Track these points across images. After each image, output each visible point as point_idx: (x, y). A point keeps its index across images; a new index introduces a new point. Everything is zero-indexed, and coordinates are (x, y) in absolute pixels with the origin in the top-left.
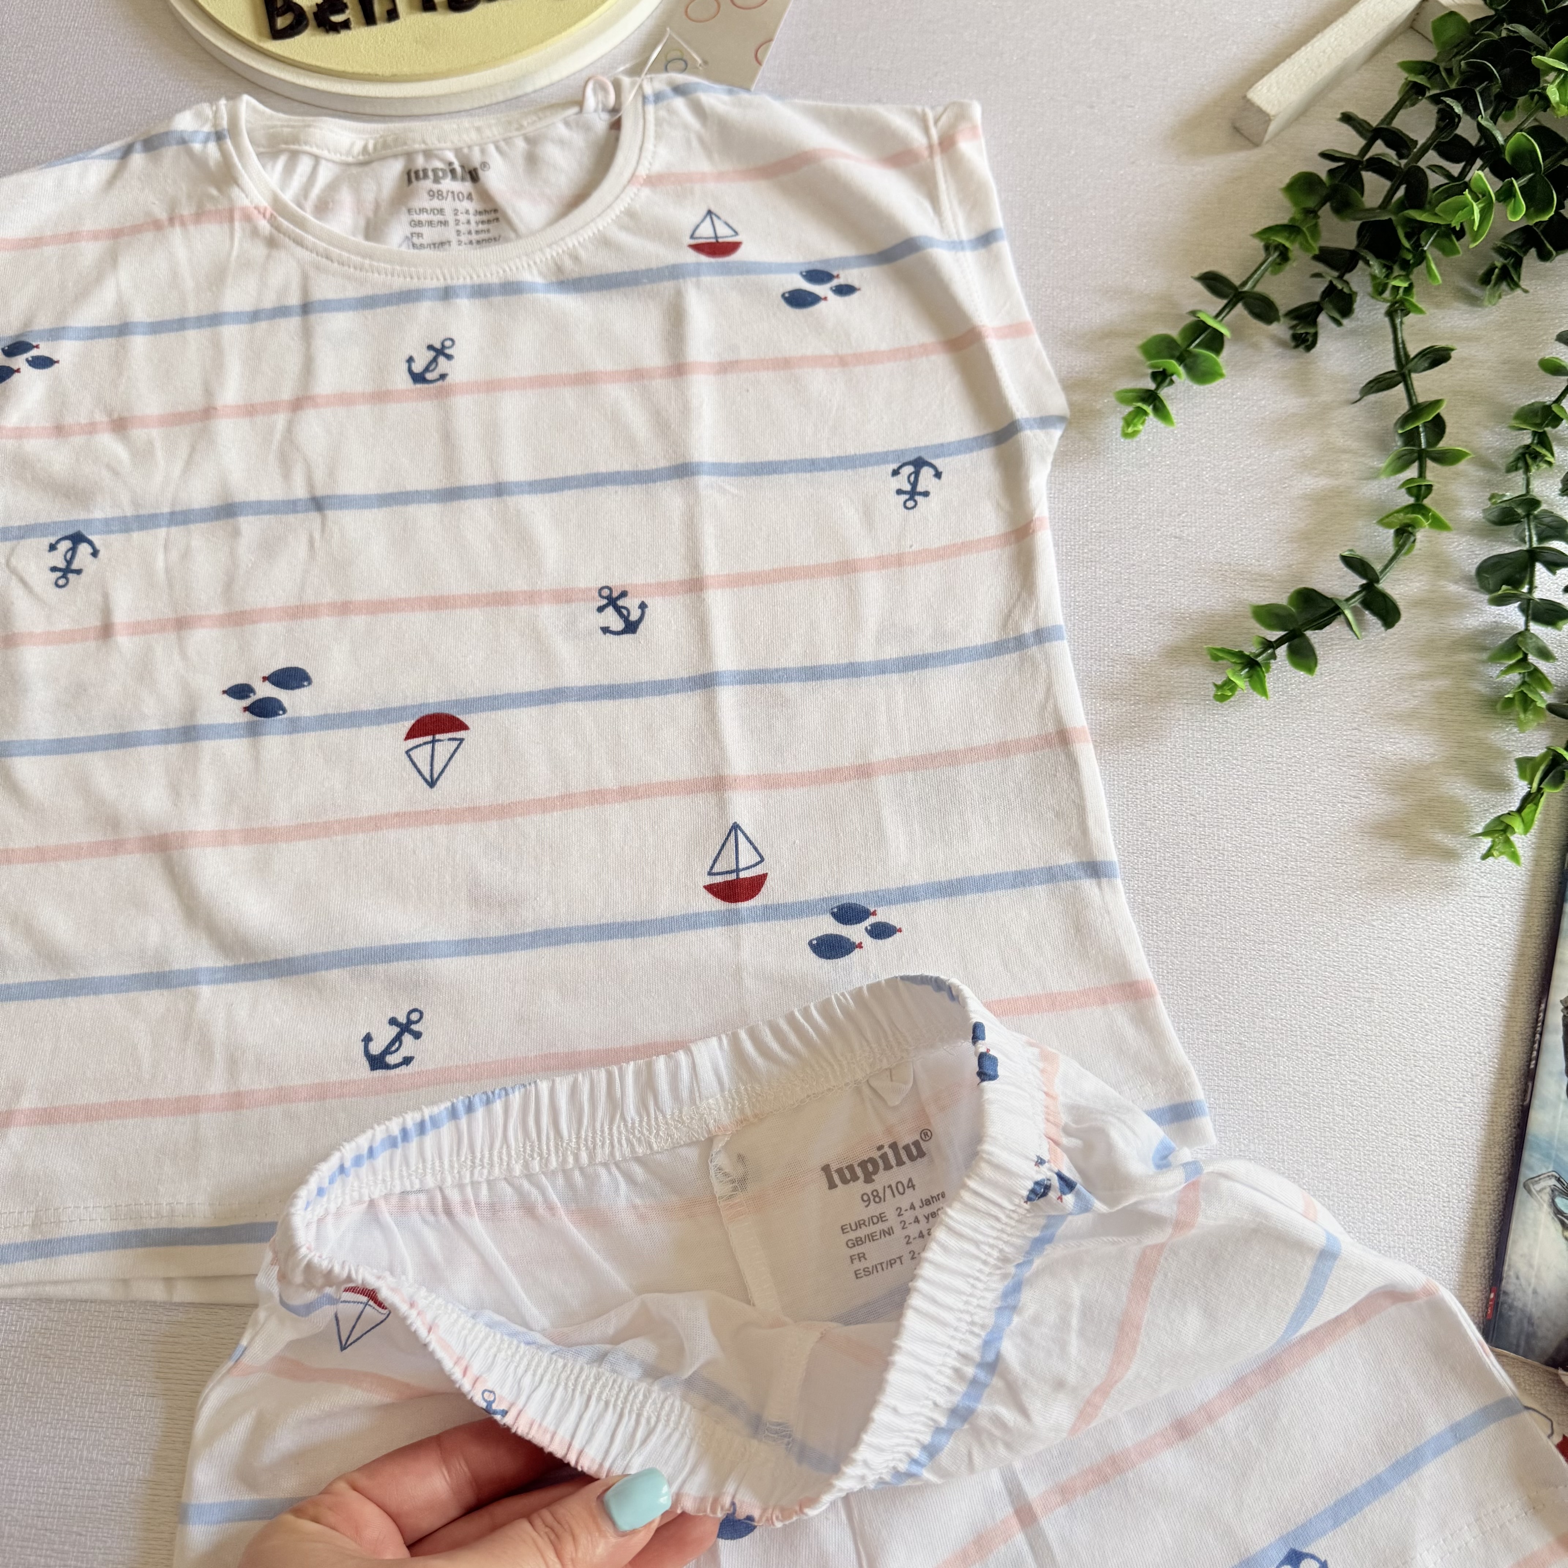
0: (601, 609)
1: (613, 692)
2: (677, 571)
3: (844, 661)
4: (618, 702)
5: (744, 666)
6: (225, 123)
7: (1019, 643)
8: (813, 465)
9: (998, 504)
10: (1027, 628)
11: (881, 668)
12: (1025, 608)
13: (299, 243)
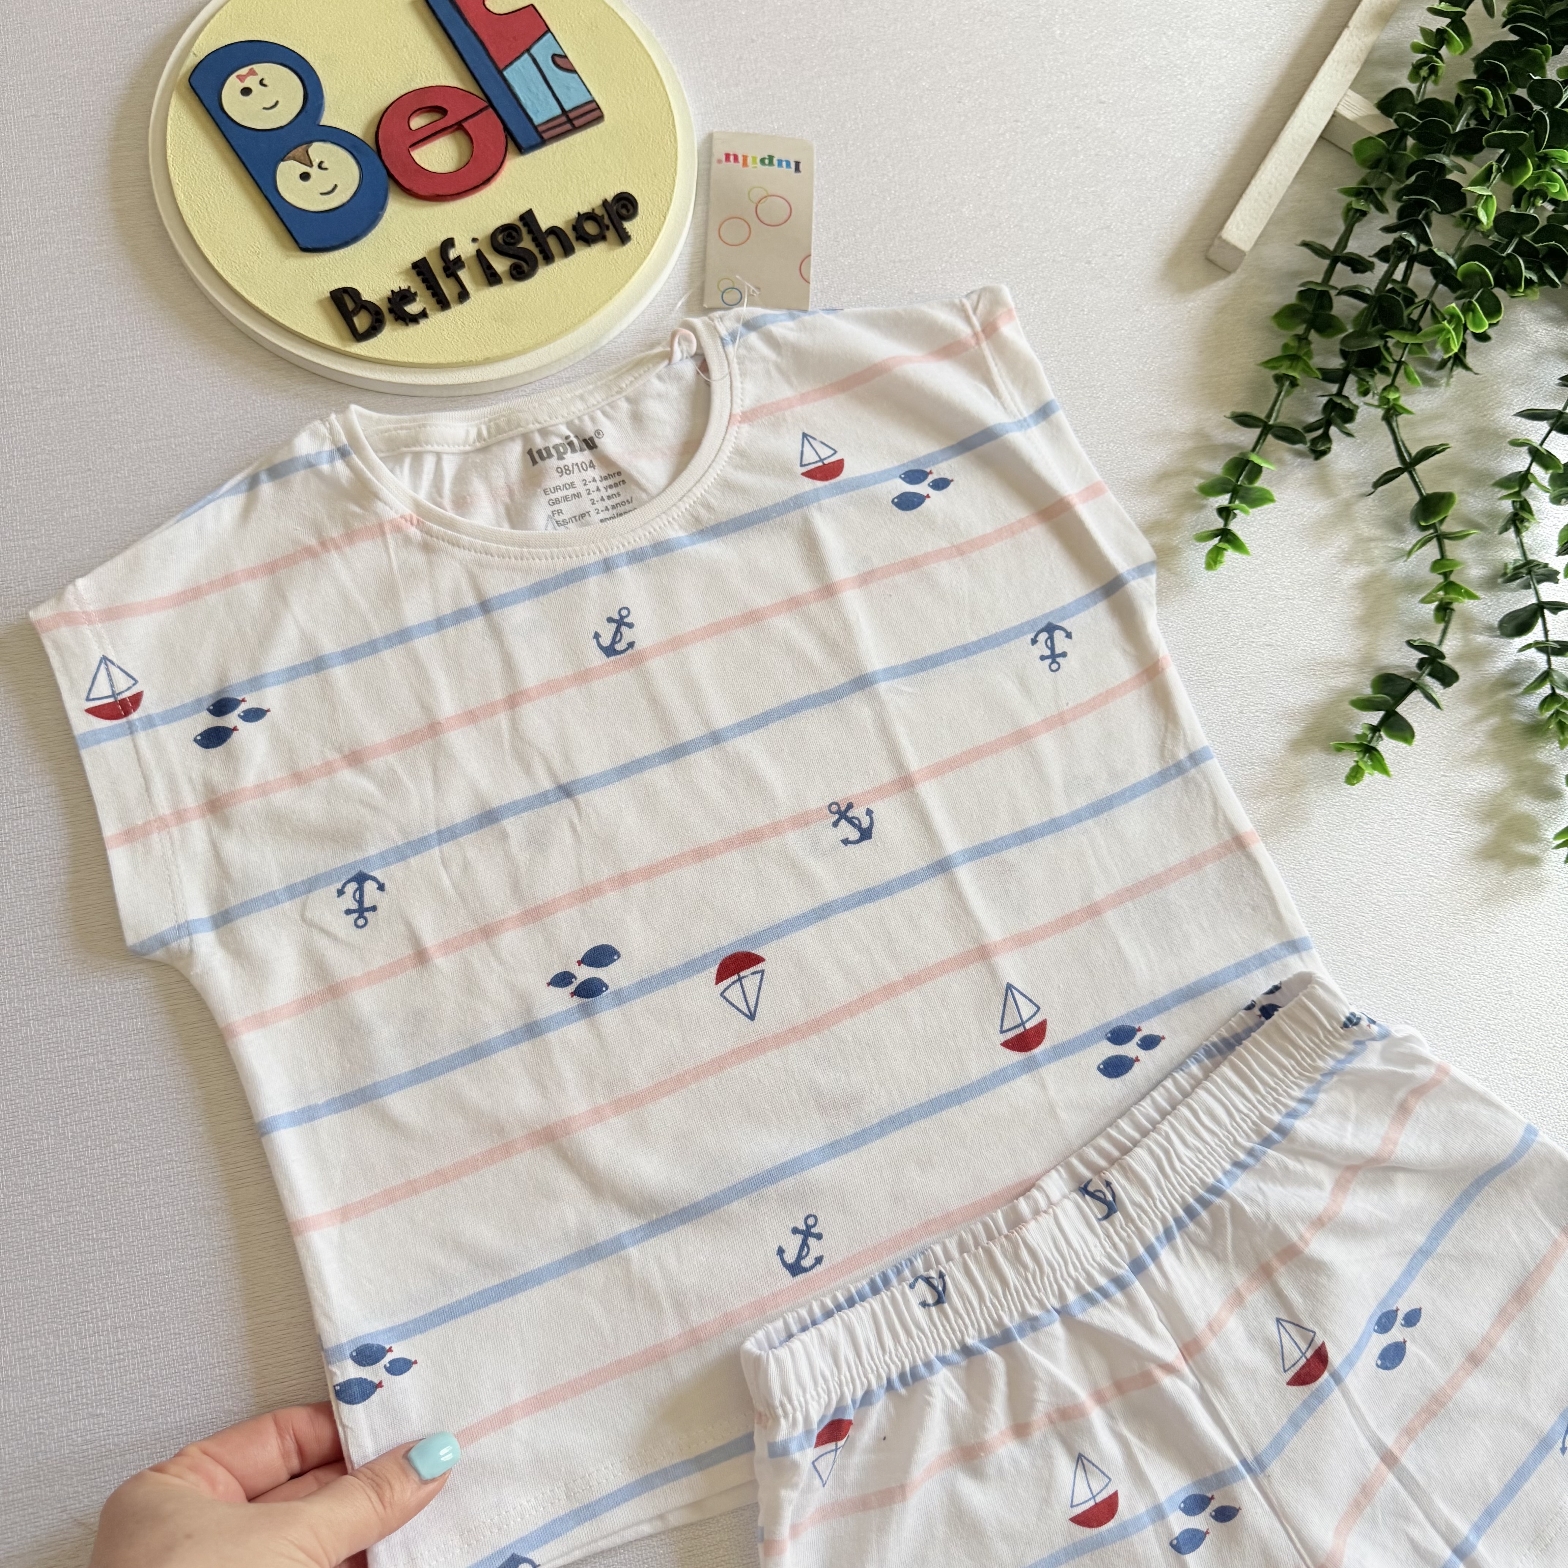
0: (835, 824)
1: (870, 895)
2: (886, 774)
3: (1046, 819)
4: (877, 903)
5: (968, 845)
6: (344, 440)
7: (1179, 769)
8: (966, 651)
9: (1125, 650)
10: (1182, 755)
11: (1077, 817)
12: (1175, 737)
13: (456, 544)
